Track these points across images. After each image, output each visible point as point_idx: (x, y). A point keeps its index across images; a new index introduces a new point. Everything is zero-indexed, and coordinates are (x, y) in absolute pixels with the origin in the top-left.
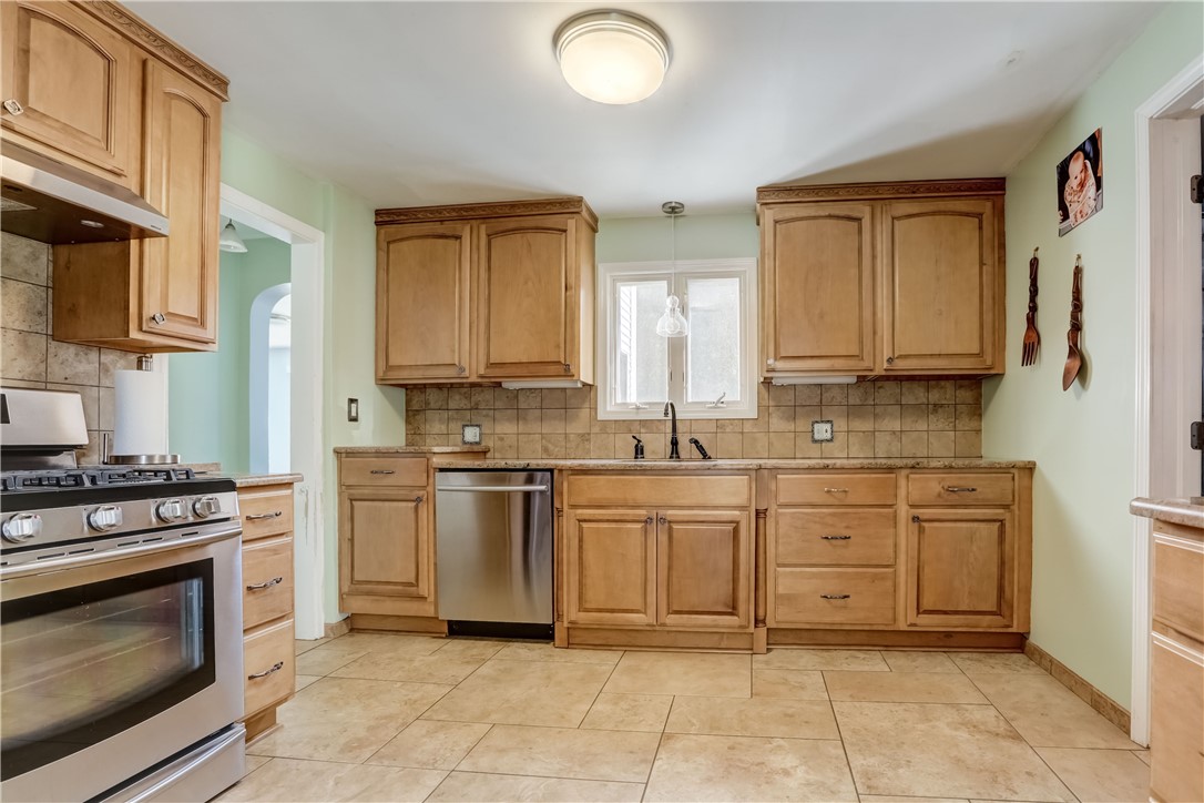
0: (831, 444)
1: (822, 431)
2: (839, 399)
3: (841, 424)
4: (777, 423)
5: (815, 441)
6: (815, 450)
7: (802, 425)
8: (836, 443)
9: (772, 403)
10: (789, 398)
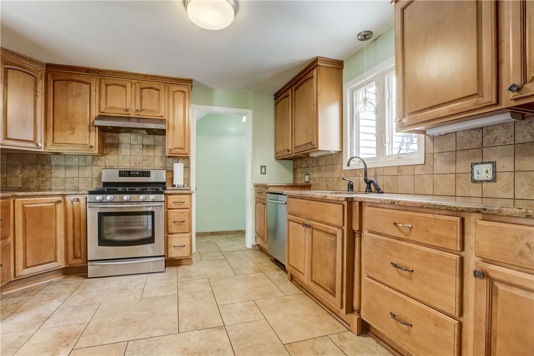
0: (492, 185)
1: (483, 172)
2: (503, 139)
3: (505, 164)
4: (440, 166)
5: (474, 181)
6: (475, 190)
7: (463, 167)
8: (499, 183)
9: (436, 151)
10: (450, 144)
